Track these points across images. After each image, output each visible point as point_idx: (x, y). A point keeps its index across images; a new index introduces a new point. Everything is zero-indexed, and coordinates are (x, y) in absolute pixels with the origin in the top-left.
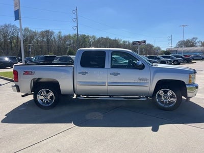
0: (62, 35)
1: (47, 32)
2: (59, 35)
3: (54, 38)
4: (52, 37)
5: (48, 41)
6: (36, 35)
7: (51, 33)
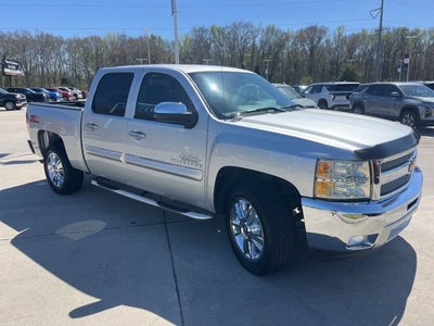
0: (347, 33)
1: (313, 29)
2: (340, 35)
3: (327, 41)
4: (323, 41)
5: (312, 50)
6: (287, 39)
7: (321, 32)
